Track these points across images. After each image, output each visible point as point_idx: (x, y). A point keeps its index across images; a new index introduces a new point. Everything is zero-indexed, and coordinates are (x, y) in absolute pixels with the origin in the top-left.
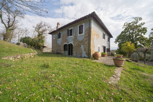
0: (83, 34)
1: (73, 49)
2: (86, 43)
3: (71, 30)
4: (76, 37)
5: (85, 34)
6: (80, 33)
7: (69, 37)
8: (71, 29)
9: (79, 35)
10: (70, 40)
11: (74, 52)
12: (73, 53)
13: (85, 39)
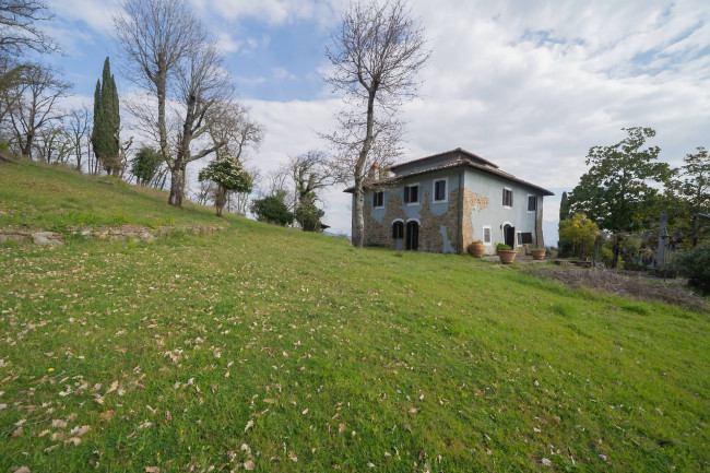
0: (446, 201)
1: (420, 235)
2: (453, 221)
3: (415, 189)
4: (427, 206)
5: (451, 201)
6: (437, 198)
7: (410, 204)
8: (415, 185)
9: (434, 202)
10: (412, 213)
11: (422, 242)
12: (420, 243)
13: (450, 213)
